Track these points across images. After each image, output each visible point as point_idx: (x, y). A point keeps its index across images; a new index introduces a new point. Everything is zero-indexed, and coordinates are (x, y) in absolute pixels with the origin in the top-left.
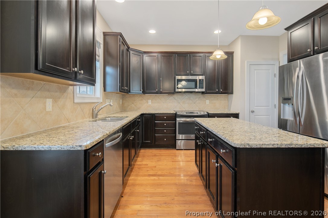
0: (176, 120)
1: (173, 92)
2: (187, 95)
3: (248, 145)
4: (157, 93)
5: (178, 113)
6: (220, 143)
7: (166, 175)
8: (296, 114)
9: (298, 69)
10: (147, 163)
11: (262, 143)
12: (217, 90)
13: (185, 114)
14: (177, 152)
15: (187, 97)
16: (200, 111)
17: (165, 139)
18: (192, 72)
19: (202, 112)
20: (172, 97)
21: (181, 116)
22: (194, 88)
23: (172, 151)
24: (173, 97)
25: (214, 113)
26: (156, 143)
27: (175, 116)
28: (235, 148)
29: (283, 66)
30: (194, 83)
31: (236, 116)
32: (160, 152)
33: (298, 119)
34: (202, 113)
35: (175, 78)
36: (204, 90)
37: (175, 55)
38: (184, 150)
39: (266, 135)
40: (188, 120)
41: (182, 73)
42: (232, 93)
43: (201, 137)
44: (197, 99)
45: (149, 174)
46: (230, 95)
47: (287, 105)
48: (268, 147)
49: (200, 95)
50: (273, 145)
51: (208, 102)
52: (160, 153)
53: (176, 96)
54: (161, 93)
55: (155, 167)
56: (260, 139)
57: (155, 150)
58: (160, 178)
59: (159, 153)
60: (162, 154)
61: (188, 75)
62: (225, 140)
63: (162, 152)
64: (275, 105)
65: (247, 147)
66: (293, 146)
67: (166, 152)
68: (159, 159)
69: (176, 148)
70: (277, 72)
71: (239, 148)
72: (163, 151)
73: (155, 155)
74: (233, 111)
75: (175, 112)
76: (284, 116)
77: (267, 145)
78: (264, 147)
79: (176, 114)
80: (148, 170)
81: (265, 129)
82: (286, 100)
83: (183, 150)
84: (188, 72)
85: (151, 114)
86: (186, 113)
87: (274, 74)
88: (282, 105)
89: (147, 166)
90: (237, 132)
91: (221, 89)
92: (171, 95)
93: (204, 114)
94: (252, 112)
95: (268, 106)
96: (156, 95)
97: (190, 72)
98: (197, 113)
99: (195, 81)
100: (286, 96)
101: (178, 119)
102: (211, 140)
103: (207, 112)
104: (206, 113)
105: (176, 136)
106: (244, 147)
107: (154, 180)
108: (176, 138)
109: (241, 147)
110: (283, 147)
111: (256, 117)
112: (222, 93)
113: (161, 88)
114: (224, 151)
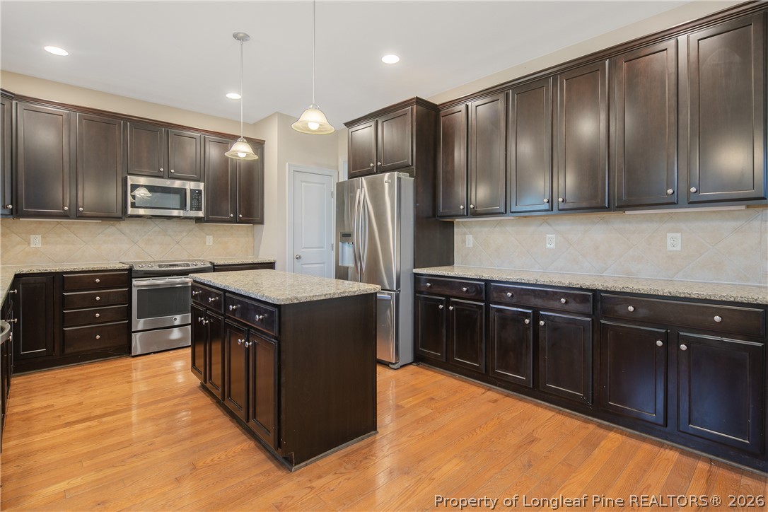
0: (130, 286)
1: (120, 215)
2: (157, 223)
3: (296, 298)
4: (65, 216)
5: (136, 268)
6: (253, 307)
7: (119, 410)
8: (357, 258)
9: (359, 190)
10: (50, 402)
11: (312, 295)
12: (232, 215)
13: (156, 268)
14: (133, 362)
15: (156, 228)
16: (194, 261)
17: (98, 337)
18: (173, 171)
19: (199, 263)
20: (114, 228)
21: (145, 274)
22: (179, 207)
23: (119, 361)
24: (118, 229)
25: (226, 263)
26: (68, 351)
27: (127, 276)
28: (278, 307)
29: (343, 183)
30: (177, 197)
31: (270, 266)
32: (82, 372)
33: (359, 265)
34: (200, 266)
35: (125, 181)
36: (201, 214)
37: (125, 125)
38: (154, 353)
39: (318, 286)
40: (160, 281)
41: (147, 171)
42: (262, 222)
43: (208, 309)
44: (184, 234)
45: (66, 422)
46: (258, 227)
47: (347, 243)
48: (319, 298)
49: (193, 225)
50: (325, 295)
51: (210, 240)
52: (83, 374)
53: (124, 226)
54: (80, 216)
55: (81, 403)
56: (311, 291)
57: (62, 370)
58: (104, 419)
59: (80, 375)
60: (92, 375)
61: (162, 177)
62: (264, 299)
63: (88, 371)
64: (332, 245)
65: (295, 301)
66: (346, 294)
67: (104, 368)
68: (87, 387)
69: (130, 353)
70: (334, 189)
71: (285, 305)
72: (91, 368)
73: (69, 382)
74: (263, 258)
75: (126, 267)
76: (342, 262)
77: (319, 296)
78: (315, 299)
79: (130, 270)
80: (59, 416)
81: (316, 280)
82: (345, 236)
83: (151, 355)
84: (162, 170)
85: (50, 273)
86: (160, 266)
87: (330, 193)
88: (340, 243)
89: (52, 409)
90: (279, 287)
91: (240, 214)
92: (112, 222)
93: (203, 266)
94: (297, 258)
95: (322, 248)
96: (59, 223)
97: (166, 169)
98: (188, 265)
99: (182, 192)
100: (347, 231)
101: (135, 282)
102: (234, 307)
103: (211, 263)
104: (209, 265)
105: (130, 324)
106: (291, 302)
107: (89, 427)
108: (131, 329)
109: (288, 303)
110: (336, 296)
111: (304, 266)
112: (241, 222)
113: (80, 203)
114: (261, 317)
